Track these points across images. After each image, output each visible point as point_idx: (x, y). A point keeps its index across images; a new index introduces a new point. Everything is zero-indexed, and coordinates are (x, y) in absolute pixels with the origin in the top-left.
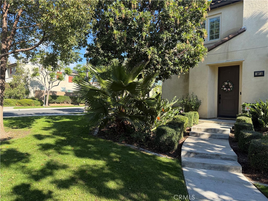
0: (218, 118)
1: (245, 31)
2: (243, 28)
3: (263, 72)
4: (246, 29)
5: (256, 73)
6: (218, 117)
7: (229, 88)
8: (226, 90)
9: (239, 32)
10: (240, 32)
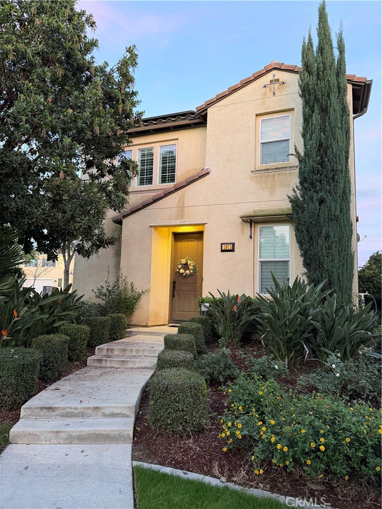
0: (170, 325)
1: (208, 173)
2: (206, 168)
3: (233, 244)
4: (209, 170)
5: (223, 246)
6: (169, 323)
7: (189, 269)
8: (183, 273)
9: (199, 175)
10: (202, 174)
